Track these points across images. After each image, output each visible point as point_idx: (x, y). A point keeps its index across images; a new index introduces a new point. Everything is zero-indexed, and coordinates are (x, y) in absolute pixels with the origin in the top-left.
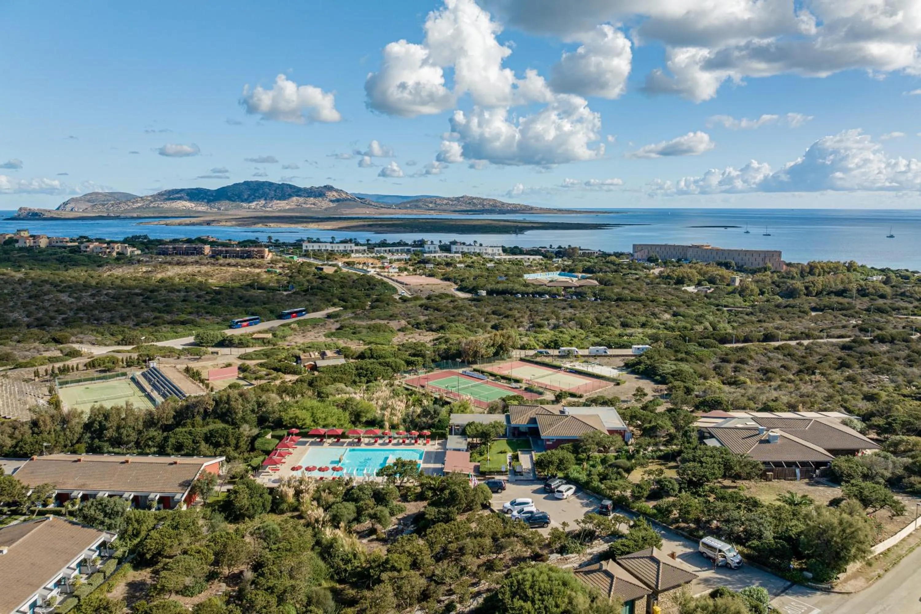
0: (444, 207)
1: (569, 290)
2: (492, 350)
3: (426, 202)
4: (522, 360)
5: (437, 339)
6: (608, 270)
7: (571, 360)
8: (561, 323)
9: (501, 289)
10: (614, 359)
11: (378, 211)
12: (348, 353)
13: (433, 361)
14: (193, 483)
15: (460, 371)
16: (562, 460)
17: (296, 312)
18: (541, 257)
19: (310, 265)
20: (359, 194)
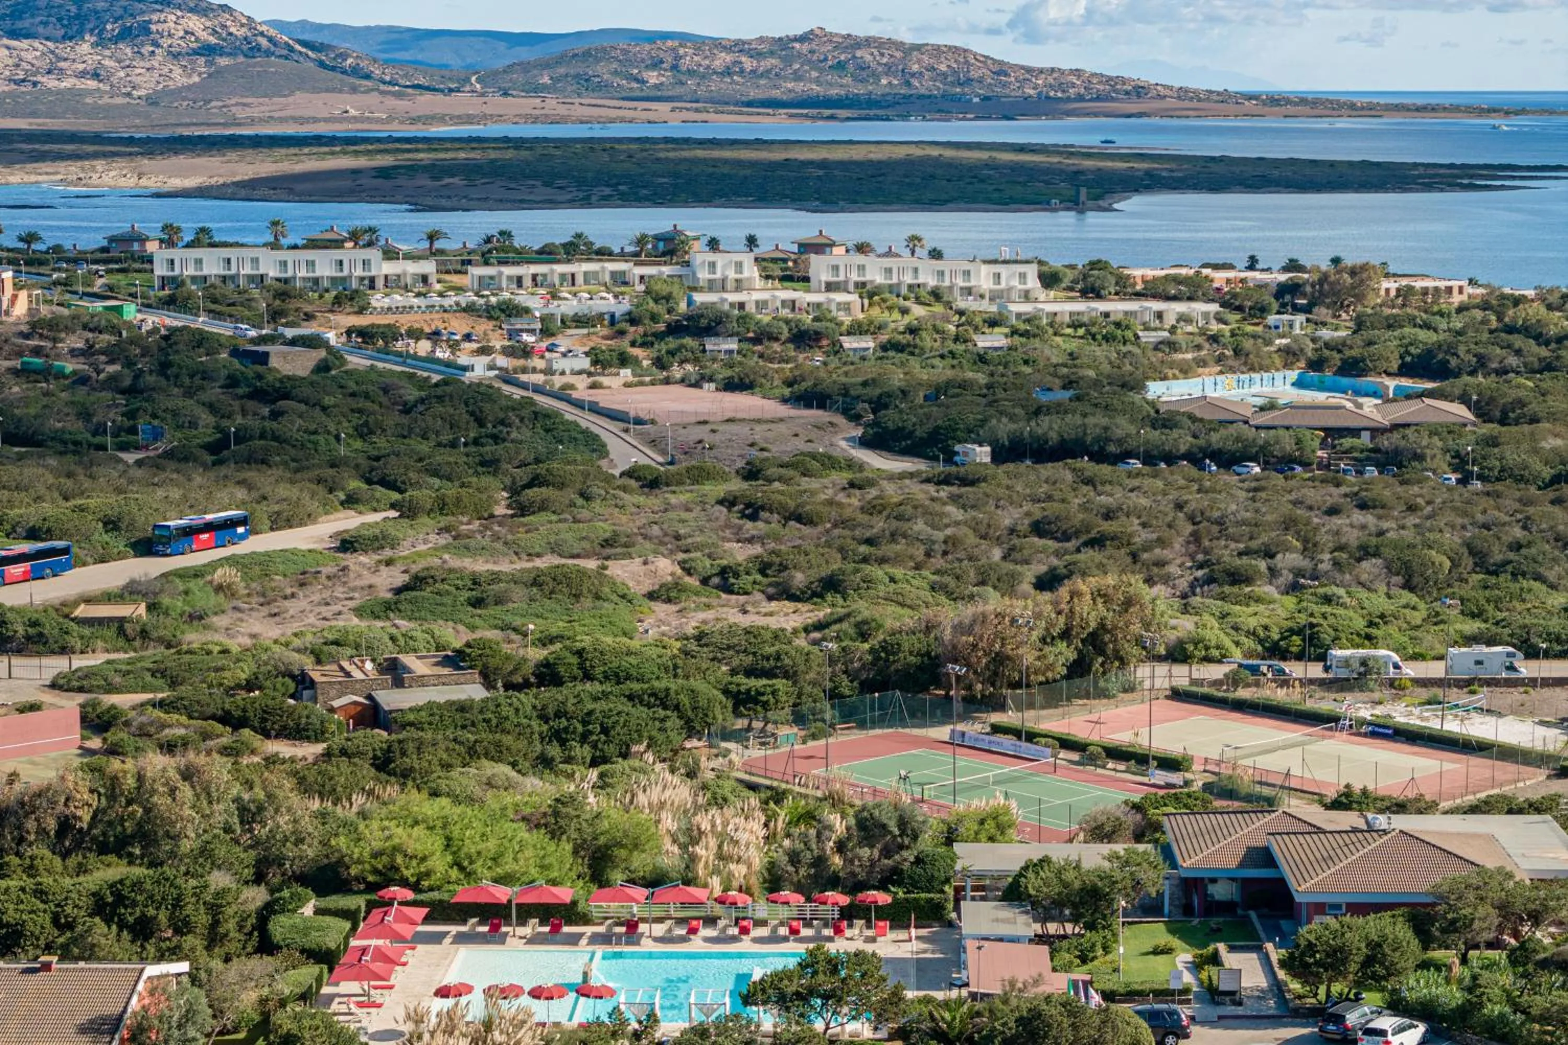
0: (715, 85)
1: (1348, 442)
2: (1064, 653)
3: (628, 60)
4: (1177, 695)
5: (820, 626)
6: (1513, 361)
7: (1377, 695)
8: (1325, 566)
9: (1054, 436)
10: (1547, 692)
11: (402, 105)
12: (493, 662)
13: (834, 695)
14: (128, 1021)
15: (943, 732)
16: (1379, 945)
17: (209, 527)
18: (1214, 308)
19: (201, 340)
20: (303, 24)
